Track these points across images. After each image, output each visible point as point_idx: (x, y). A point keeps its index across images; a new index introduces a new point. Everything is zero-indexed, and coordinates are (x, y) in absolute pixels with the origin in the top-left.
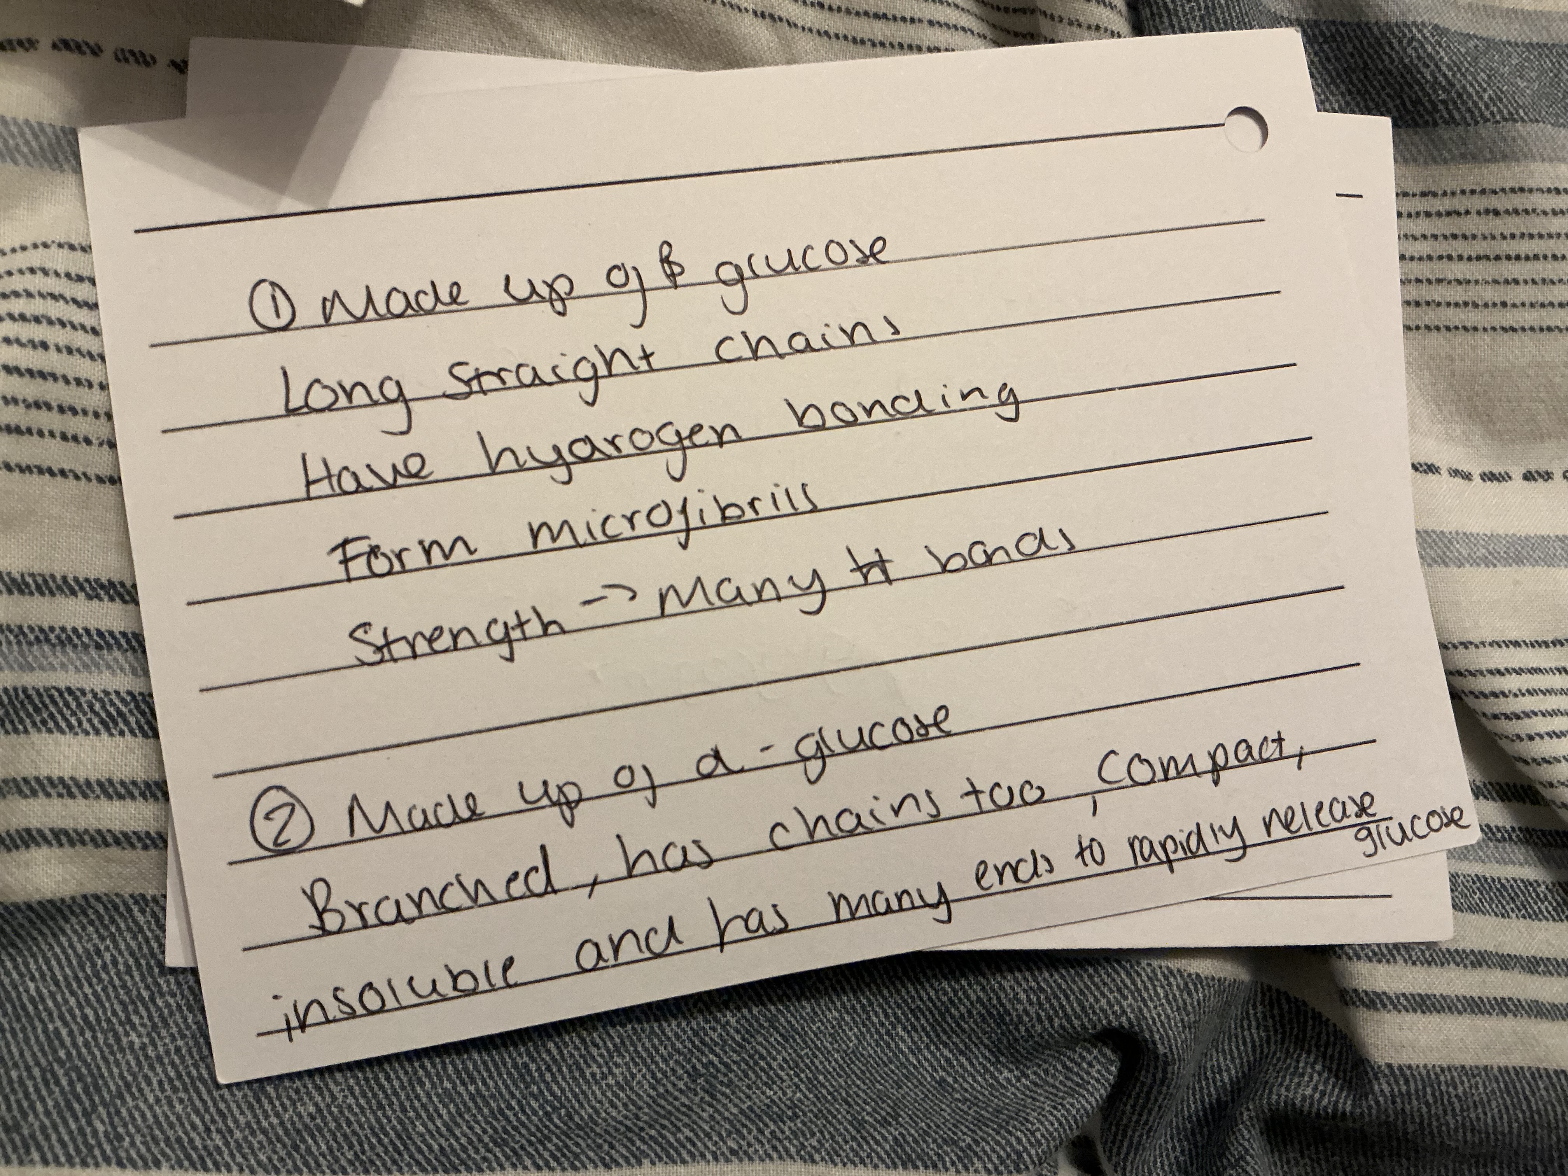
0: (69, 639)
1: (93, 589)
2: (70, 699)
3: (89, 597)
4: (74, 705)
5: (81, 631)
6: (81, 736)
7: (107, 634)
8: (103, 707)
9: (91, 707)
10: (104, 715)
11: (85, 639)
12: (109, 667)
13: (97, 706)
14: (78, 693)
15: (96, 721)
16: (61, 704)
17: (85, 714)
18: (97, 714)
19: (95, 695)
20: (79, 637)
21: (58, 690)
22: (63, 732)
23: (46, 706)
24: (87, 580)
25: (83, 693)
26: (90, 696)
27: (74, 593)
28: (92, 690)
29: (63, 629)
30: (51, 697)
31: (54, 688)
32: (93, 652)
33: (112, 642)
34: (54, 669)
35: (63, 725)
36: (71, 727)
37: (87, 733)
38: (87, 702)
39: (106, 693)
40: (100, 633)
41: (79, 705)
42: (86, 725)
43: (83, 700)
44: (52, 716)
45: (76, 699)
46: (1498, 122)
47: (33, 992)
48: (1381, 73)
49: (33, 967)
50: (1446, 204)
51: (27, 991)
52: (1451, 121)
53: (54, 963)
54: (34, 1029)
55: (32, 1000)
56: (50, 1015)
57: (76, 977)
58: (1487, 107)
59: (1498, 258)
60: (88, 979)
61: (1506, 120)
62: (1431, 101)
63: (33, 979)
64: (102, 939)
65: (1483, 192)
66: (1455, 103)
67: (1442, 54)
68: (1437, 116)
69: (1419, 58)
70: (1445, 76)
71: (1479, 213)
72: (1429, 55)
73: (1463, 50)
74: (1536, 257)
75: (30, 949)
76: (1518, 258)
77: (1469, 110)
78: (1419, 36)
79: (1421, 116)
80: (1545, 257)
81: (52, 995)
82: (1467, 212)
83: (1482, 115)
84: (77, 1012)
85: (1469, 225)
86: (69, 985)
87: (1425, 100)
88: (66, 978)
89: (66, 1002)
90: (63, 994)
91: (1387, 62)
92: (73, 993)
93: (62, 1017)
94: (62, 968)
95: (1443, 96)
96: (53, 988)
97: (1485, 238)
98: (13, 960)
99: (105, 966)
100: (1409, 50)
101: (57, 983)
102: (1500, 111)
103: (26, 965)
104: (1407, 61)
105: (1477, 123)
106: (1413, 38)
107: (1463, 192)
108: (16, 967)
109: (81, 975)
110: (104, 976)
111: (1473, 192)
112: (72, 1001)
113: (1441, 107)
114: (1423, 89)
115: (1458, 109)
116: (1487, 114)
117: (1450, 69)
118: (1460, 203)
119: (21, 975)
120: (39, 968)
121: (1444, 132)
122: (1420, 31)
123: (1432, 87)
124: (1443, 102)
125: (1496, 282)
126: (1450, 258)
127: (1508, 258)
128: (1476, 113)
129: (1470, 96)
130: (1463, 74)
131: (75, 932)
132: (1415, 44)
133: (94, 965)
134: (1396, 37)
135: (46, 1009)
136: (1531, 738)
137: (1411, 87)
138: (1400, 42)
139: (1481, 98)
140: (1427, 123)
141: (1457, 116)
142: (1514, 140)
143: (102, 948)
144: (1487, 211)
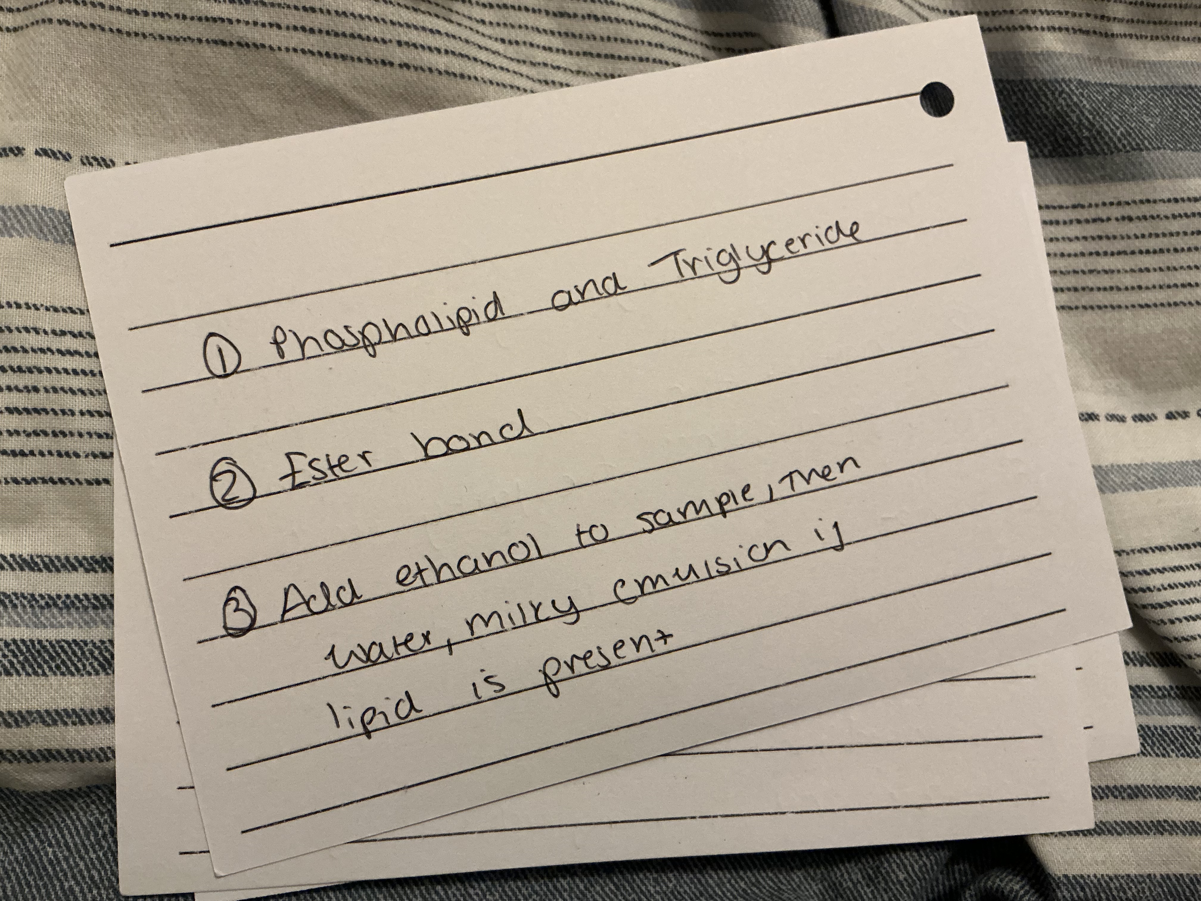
0: (72, 602)
1: (90, 564)
2: (76, 649)
3: (87, 571)
4: (79, 653)
5: (81, 597)
6: (86, 677)
7: (101, 598)
8: (101, 653)
9: (92, 653)
10: (101, 659)
11: (85, 603)
12: (104, 622)
13: (96, 653)
14: (82, 644)
15: (96, 664)
16: (70, 653)
17: (88, 660)
18: (96, 659)
19: (94, 644)
20: (80, 601)
21: (67, 642)
22: (73, 674)
23: (58, 655)
24: (85, 558)
25: (86, 643)
26: (90, 646)
27: (75, 569)
28: (92, 641)
29: (68, 596)
30: (62, 647)
31: (64, 641)
32: (91, 612)
33: (105, 603)
34: (62, 626)
35: (73, 669)
36: (78, 670)
37: (89, 674)
38: (88, 650)
39: (103, 642)
40: (96, 597)
41: (83, 653)
42: (89, 668)
43: (86, 649)
44: (63, 662)
45: (81, 648)
46: (1128, 152)
47: (51, 856)
48: (1039, 117)
49: (50, 835)
50: (1092, 213)
51: (47, 854)
52: (1093, 152)
53: (66, 832)
54: (54, 886)
55: (51, 862)
56: (65, 875)
57: (84, 845)
58: (1120, 140)
59: (1133, 253)
60: (93, 847)
61: (1134, 149)
62: (1077, 138)
63: (50, 845)
64: (102, 814)
65: (1119, 204)
66: (1095, 139)
67: (1085, 102)
68: (1082, 148)
69: (1068, 106)
70: (1087, 118)
71: (1117, 219)
72: (1075, 104)
73: (1100, 98)
74: (1161, 251)
75: (47, 822)
76: (1148, 252)
77: (1106, 143)
78: (1067, 90)
79: (1070, 149)
80: (1168, 251)
81: (66, 859)
82: (1109, 219)
83: (1116, 147)
84: (85, 873)
85: (1111, 228)
86: (78, 851)
87: (1073, 137)
88: (76, 845)
89: (77, 865)
90: (74, 859)
91: (1043, 109)
92: (82, 858)
93: (74, 877)
94: (72, 837)
95: (1086, 134)
96: (66, 853)
97: (1122, 238)
98: (35, 831)
99: (104, 836)
100: (1061, 101)
101: (69, 849)
102: (1130, 143)
103: (46, 834)
104: (1058, 108)
105: (1112, 153)
106: (1063, 91)
107: (1104, 204)
108: (38, 836)
109: (87, 842)
110: (104, 843)
111: (1112, 204)
112: (82, 865)
113: (1085, 142)
114: (1071, 129)
115: (1098, 143)
116: (1120, 146)
117: (1091, 114)
118: (1102, 213)
119: (42, 842)
120: (55, 836)
121: (1087, 160)
122: (1068, 86)
123: (1078, 127)
124: (1087, 138)
125: (1133, 271)
126: (1098, 254)
127: (1141, 252)
128: (1112, 145)
129: (1107, 133)
130: (1100, 117)
131: (81, 809)
132: (1064, 95)
133: (96, 834)
134: (1050, 90)
135: (62, 870)
136: (1172, 622)
137: (1062, 127)
138: (1053, 94)
139: (1115, 134)
140: (1074, 154)
141: (1098, 149)
142: (1141, 164)
143: (102, 821)
144: (1123, 218)
